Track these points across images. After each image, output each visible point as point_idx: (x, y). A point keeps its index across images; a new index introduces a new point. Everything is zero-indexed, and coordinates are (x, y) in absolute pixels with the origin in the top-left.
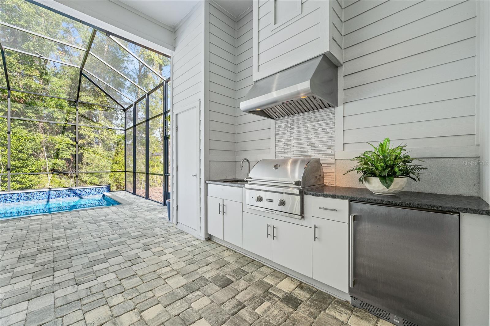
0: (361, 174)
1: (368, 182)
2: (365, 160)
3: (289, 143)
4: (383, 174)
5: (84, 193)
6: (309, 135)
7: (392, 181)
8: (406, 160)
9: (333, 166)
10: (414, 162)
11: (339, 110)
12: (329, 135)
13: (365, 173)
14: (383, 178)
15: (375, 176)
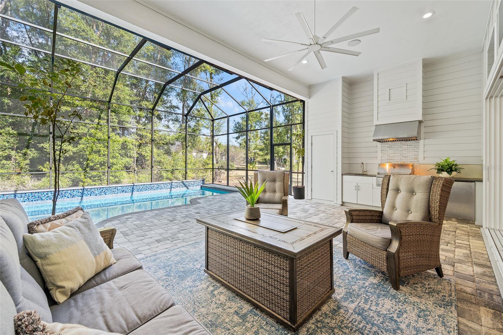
0: (436, 171)
1: (441, 173)
2: (438, 165)
3: (391, 155)
4: (448, 171)
5: (191, 184)
6: (404, 152)
7: (452, 173)
8: (456, 165)
9: (418, 167)
10: (459, 166)
11: (421, 142)
12: (416, 153)
13: (438, 170)
14: (448, 172)
15: (444, 171)
